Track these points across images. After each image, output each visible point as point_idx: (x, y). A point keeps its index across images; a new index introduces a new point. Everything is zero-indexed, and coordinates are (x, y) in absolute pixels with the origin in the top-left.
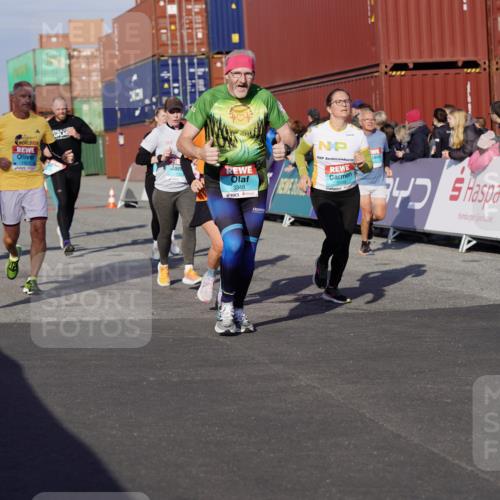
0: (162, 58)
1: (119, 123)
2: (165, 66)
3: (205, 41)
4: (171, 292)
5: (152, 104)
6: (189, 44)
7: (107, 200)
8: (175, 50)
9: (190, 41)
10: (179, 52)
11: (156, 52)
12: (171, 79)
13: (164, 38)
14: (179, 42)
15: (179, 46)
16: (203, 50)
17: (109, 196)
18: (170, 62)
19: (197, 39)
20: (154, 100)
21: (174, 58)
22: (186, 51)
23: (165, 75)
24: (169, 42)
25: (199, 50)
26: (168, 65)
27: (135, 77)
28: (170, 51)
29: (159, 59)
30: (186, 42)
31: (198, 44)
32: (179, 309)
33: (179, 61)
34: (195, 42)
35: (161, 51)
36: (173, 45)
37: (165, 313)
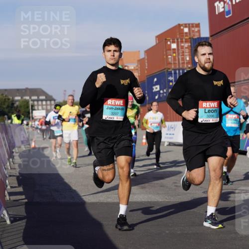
0: (169, 70)
1: (147, 102)
2: (170, 74)
3: (190, 61)
4: (175, 187)
5: (164, 93)
6: (182, 63)
7: (142, 141)
8: (175, 66)
9: (183, 62)
10: (177, 67)
11: (166, 67)
12: (173, 80)
13: (170, 60)
14: (177, 62)
15: (177, 64)
16: (189, 66)
17: (143, 139)
18: (173, 72)
19: (186, 60)
20: (165, 91)
21: (175, 70)
22: (181, 66)
23: (170, 78)
24: (173, 62)
25: (187, 66)
26: (172, 73)
27: (155, 80)
28: (173, 67)
29: (167, 71)
30: (181, 62)
31: (187, 63)
32: (179, 197)
33: (177, 72)
34: (185, 62)
35: (168, 67)
36: (174, 63)
37: (172, 198)
